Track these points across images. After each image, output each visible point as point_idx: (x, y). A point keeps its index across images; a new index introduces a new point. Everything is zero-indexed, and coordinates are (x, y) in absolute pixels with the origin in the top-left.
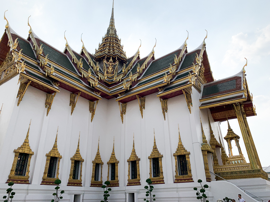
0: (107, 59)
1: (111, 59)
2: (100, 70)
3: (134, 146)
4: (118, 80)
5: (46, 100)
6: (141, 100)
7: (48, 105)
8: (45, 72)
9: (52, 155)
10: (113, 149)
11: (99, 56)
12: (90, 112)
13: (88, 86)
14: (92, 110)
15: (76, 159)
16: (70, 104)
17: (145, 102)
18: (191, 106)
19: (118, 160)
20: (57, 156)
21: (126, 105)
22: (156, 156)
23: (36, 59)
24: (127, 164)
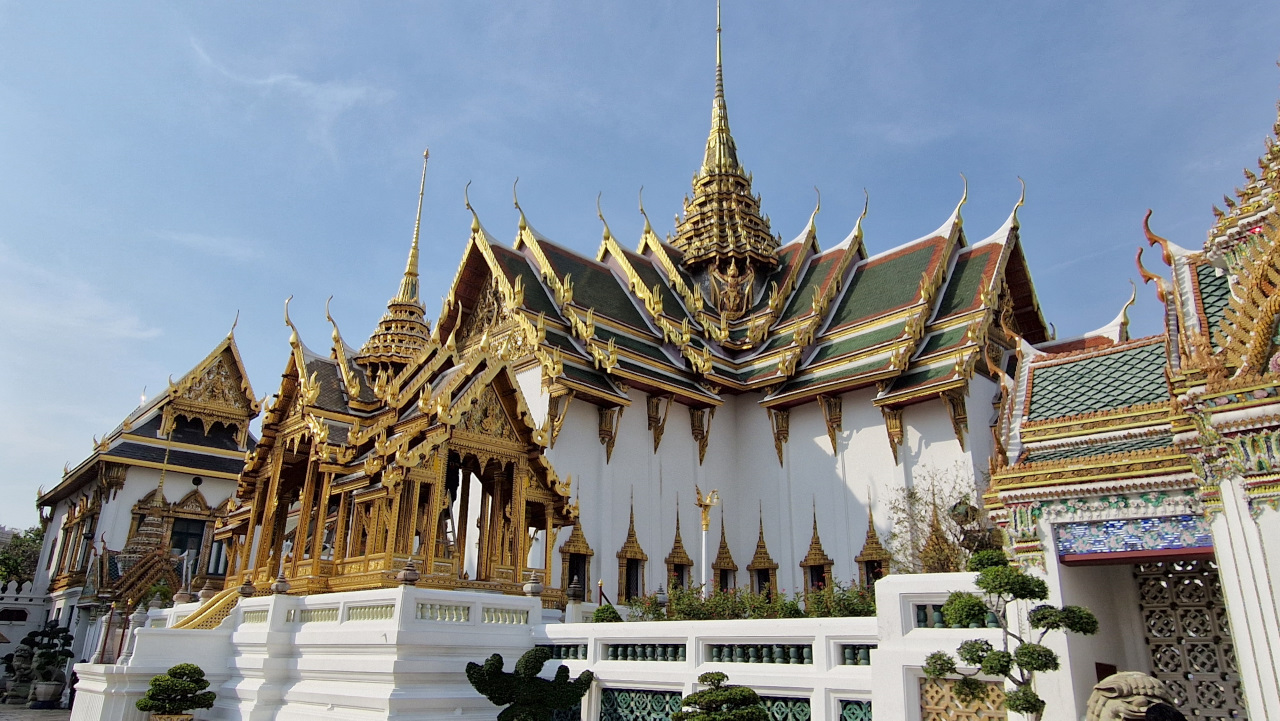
0: (719, 267)
1: (733, 266)
2: (705, 305)
3: (815, 528)
4: (761, 337)
5: (600, 424)
6: (829, 406)
7: (607, 437)
8: (591, 354)
9: (629, 556)
10: (761, 533)
11: (695, 257)
12: (696, 438)
13: (683, 368)
14: (699, 434)
15: (677, 561)
16: (649, 424)
17: (840, 411)
18: (964, 431)
19: (775, 561)
20: (639, 557)
21: (788, 417)
22: (875, 557)
23: (559, 318)
24: (800, 572)
